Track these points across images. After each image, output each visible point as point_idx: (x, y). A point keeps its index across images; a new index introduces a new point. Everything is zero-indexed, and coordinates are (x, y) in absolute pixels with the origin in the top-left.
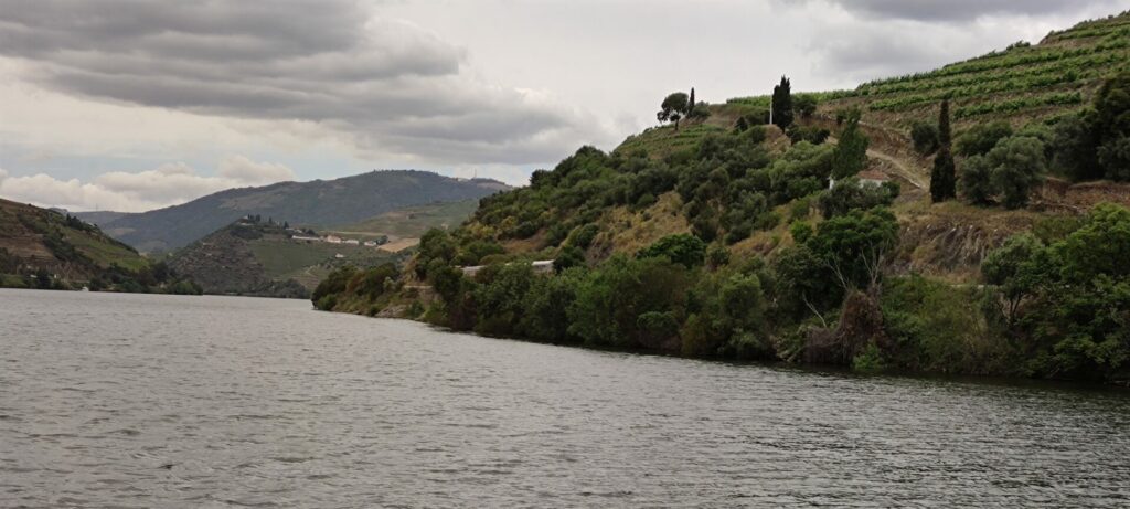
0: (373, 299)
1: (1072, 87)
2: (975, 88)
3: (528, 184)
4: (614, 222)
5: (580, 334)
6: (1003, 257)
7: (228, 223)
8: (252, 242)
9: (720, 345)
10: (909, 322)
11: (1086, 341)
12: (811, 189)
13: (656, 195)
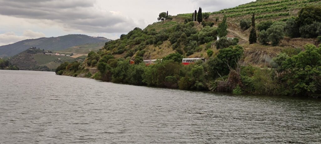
0: (75, 71)
1: (286, 11)
2: (257, 11)
3: (119, 38)
4: (150, 49)
5: (146, 83)
6: (277, 60)
7: (26, 49)
8: (33, 55)
9: (191, 86)
10: (248, 79)
11: (304, 84)
12: (211, 40)
13: (162, 42)
